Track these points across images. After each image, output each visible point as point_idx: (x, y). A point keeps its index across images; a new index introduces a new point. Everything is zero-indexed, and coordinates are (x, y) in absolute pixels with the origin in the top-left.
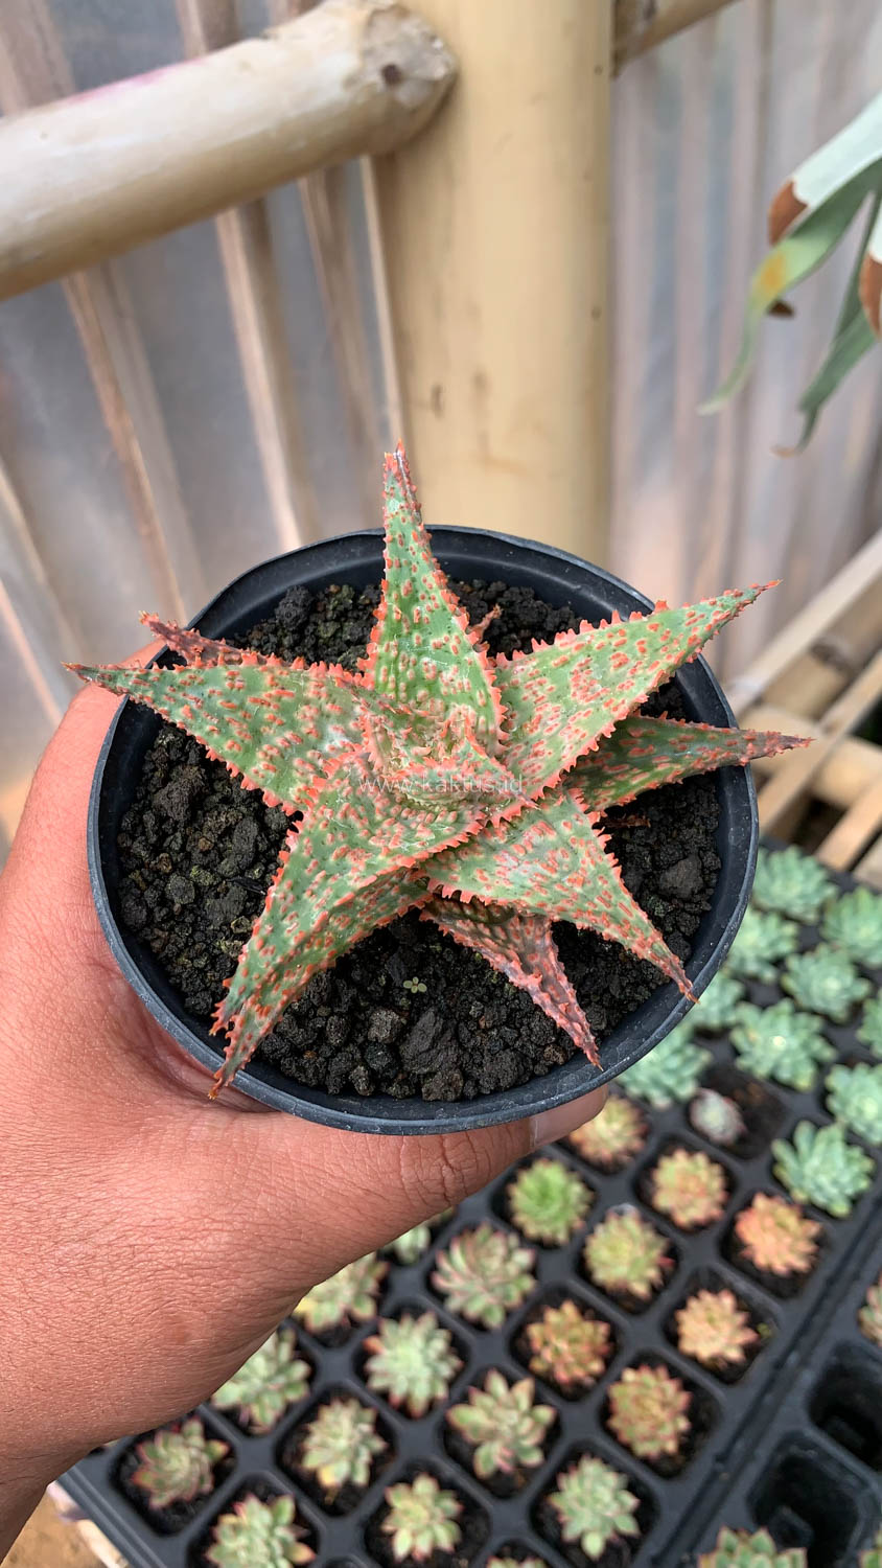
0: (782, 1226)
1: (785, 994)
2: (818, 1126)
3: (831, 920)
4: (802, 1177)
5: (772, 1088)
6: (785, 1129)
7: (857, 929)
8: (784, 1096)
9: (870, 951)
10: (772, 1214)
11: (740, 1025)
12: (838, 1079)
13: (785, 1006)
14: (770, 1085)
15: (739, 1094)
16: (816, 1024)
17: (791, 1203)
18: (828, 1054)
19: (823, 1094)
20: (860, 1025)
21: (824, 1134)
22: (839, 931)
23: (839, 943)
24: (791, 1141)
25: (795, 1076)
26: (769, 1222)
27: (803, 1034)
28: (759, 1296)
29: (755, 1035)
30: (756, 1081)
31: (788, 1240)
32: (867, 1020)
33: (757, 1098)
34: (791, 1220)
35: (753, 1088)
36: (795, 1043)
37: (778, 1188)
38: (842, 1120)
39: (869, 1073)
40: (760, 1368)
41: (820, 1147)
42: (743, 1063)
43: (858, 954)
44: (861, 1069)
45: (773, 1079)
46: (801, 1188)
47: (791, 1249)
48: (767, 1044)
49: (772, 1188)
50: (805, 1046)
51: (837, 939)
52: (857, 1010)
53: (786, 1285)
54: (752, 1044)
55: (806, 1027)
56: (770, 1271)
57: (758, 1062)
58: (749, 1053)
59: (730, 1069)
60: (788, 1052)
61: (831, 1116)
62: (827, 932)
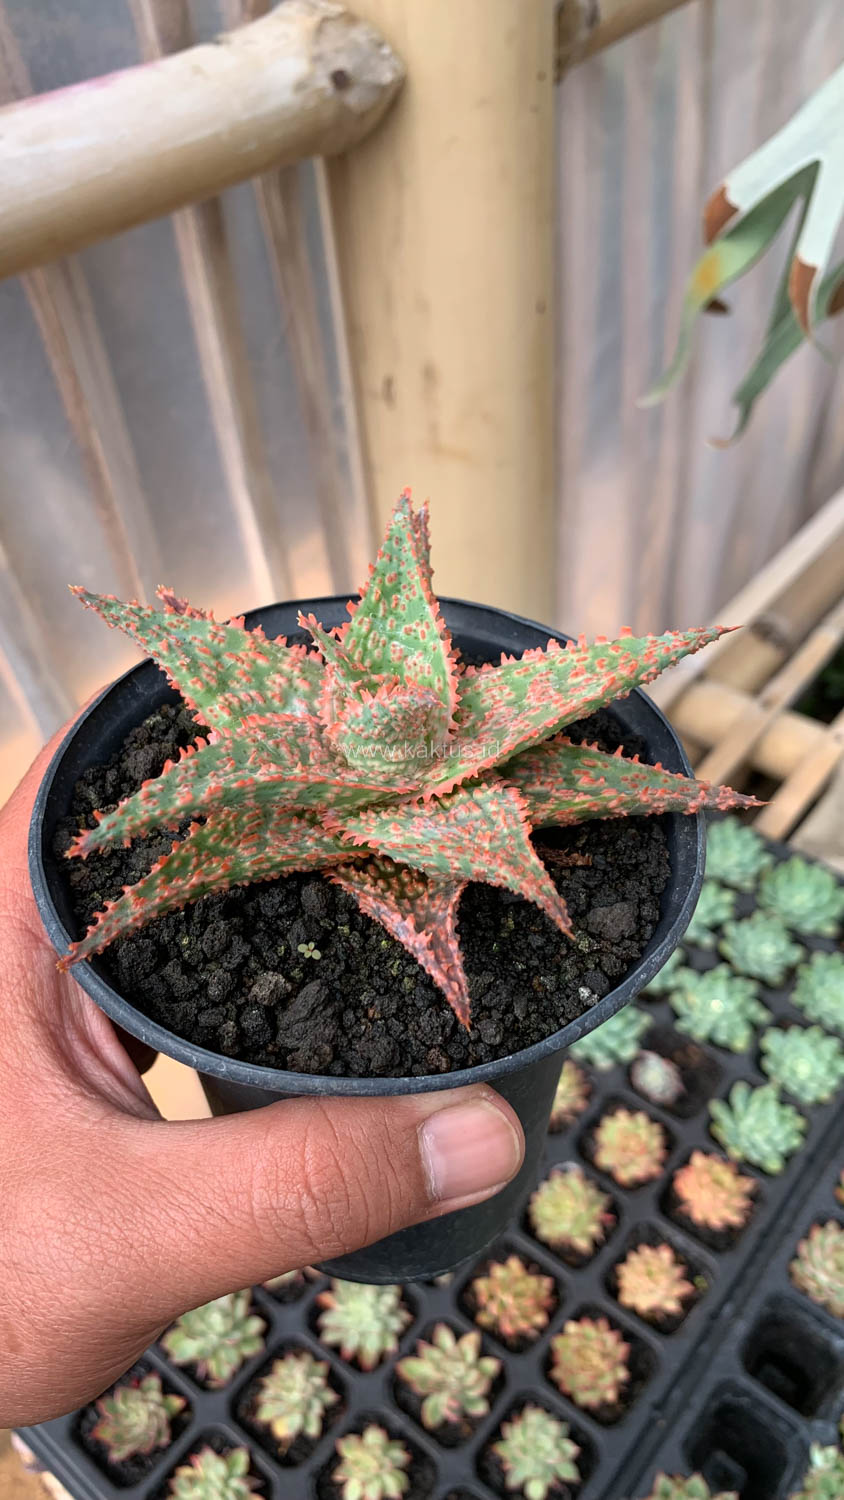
0: (718, 1182)
1: (723, 959)
2: (753, 1086)
3: (767, 887)
4: (738, 1135)
5: (709, 1050)
6: (721, 1089)
7: (791, 896)
8: (721, 1058)
9: (804, 918)
10: (708, 1171)
11: (679, 989)
12: (773, 1041)
13: (722, 971)
14: (709, 1047)
15: (678, 1055)
16: (752, 988)
17: (726, 1160)
18: (763, 1016)
19: (758, 1055)
20: (794, 989)
21: (759, 1094)
22: (774, 899)
23: (774, 910)
24: (727, 1100)
25: (732, 1037)
26: (706, 1179)
27: (739, 998)
28: (696, 1250)
29: (695, 999)
30: (693, 1042)
31: (723, 1196)
32: (801, 984)
33: (695, 1059)
34: (727, 1177)
35: (692, 1049)
36: (731, 1006)
37: (714, 1145)
38: (776, 1080)
39: (802, 1034)
40: (696, 1320)
41: (755, 1105)
42: (682, 1026)
43: (792, 920)
44: (795, 1032)
45: (711, 1041)
46: (736, 1145)
47: (727, 1205)
48: (705, 1009)
49: (708, 1145)
50: (741, 1009)
51: (771, 906)
52: (791, 974)
53: (721, 1240)
54: (690, 1008)
55: (743, 991)
56: (707, 1226)
57: (696, 1025)
58: (688, 1016)
59: (670, 1032)
60: (725, 1015)
61: (765, 1076)
62: (764, 900)
